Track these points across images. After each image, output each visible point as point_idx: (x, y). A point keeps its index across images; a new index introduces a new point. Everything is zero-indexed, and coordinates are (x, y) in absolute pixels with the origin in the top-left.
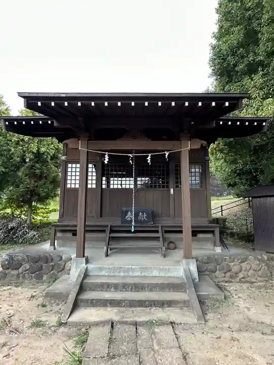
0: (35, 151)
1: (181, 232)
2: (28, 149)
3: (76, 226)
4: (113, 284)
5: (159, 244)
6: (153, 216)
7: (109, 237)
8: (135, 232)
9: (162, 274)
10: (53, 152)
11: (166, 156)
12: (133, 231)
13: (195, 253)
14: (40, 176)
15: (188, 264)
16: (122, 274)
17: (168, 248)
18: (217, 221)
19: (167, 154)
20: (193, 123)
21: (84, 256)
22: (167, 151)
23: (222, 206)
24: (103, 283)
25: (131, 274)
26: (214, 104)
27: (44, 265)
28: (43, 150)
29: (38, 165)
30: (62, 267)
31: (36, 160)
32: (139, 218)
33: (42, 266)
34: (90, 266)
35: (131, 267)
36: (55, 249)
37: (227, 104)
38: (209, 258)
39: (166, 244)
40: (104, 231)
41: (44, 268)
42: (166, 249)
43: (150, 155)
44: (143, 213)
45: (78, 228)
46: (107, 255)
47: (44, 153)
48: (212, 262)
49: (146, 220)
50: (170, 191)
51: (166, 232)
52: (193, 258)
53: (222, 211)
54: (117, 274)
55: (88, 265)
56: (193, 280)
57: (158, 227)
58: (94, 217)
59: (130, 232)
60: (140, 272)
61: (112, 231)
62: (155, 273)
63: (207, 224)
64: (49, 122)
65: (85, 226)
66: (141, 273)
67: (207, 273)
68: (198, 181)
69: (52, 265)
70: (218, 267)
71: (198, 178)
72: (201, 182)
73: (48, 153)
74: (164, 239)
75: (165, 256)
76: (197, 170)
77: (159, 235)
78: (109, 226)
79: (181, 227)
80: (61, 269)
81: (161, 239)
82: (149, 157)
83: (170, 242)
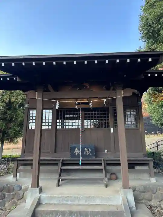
0: (7, 101)
1: (119, 164)
2: (2, 100)
3: (32, 160)
4: (61, 212)
5: (101, 175)
6: (96, 151)
7: (61, 170)
8: (83, 165)
9: (104, 203)
10: (21, 101)
11: (105, 102)
12: (80, 164)
13: (132, 183)
14: (11, 120)
15: (125, 194)
16: (69, 202)
17: (110, 179)
18: (153, 155)
19: (105, 100)
20: (125, 76)
21: (38, 186)
22: (105, 98)
23: (157, 142)
24: (53, 211)
25: (77, 202)
26: (139, 60)
27: (7, 194)
28: (13, 100)
29: (8, 112)
30: (21, 195)
31: (7, 108)
32: (85, 153)
33: (4, 195)
34: (43, 195)
35: (77, 196)
36: (16, 180)
37: (150, 60)
38: (145, 188)
39: (108, 175)
40: (57, 164)
41: (6, 196)
42: (108, 179)
43: (91, 102)
44: (88, 149)
45: (34, 163)
46: (58, 185)
47: (13, 103)
48: (148, 191)
49: (91, 154)
50: (110, 130)
51: (108, 164)
52: (130, 188)
53: (157, 146)
54: (65, 202)
55: (41, 195)
56: (130, 208)
57: (101, 160)
58: (49, 152)
59: (78, 165)
60: (84, 201)
61: (63, 164)
62: (98, 202)
63: (142, 158)
64: (15, 79)
65: (40, 160)
66: (86, 201)
67: (143, 201)
68: (134, 122)
69: (13, 194)
70: (153, 196)
71: (133, 120)
72: (136, 123)
73: (17, 102)
74: (106, 171)
75: (107, 186)
76: (132, 113)
77: (102, 167)
78: (61, 160)
79: (119, 160)
80: (21, 198)
81: (104, 171)
82: (91, 103)
83: (112, 174)
